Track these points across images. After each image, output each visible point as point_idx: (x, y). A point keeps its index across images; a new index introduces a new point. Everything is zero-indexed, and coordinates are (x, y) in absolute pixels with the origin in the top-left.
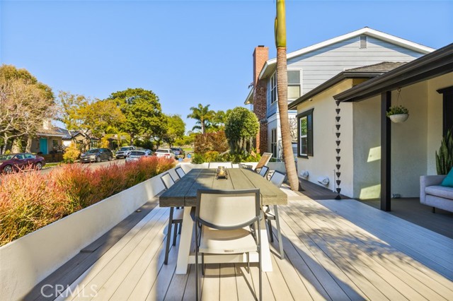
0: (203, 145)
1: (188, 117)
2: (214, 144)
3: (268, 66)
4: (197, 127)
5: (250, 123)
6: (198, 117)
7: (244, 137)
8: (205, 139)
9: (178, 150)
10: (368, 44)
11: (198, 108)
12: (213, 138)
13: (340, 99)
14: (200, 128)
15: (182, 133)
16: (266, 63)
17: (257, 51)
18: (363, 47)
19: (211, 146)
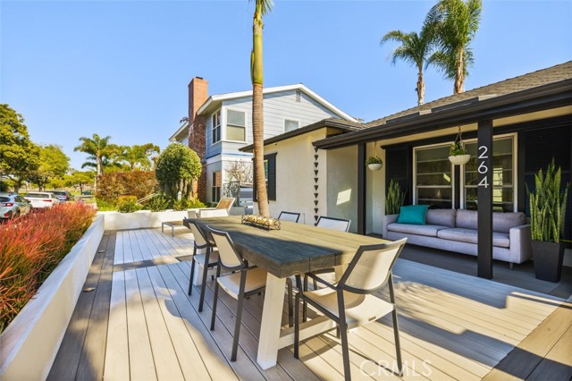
0: (110, 187)
1: (76, 150)
2: (127, 186)
3: (213, 102)
4: (89, 164)
5: (193, 163)
6: (90, 151)
7: (184, 179)
8: (114, 179)
9: (64, 194)
10: (302, 99)
11: (92, 139)
12: (124, 179)
13: (318, 145)
14: (95, 165)
15: (64, 170)
16: (210, 97)
17: (195, 83)
18: (298, 100)
19: (122, 188)
